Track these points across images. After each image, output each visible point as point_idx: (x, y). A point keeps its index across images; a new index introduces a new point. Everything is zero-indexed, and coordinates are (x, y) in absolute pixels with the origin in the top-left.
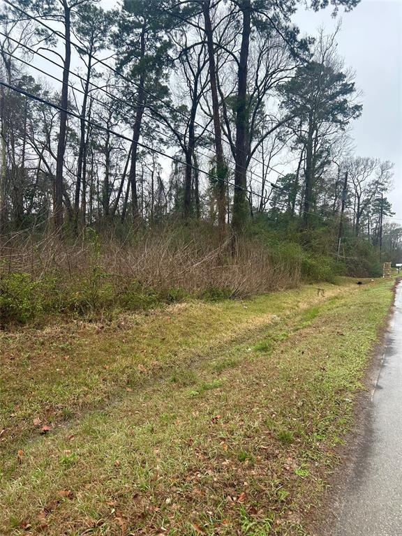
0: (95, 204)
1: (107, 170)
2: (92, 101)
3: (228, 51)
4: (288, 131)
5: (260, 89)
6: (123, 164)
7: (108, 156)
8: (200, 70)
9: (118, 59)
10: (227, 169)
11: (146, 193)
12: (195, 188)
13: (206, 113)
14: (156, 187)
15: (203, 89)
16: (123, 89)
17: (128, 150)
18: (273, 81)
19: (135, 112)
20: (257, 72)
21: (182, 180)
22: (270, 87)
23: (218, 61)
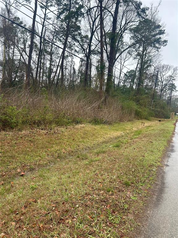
0: (45, 78)
1: (51, 63)
2: (45, 30)
3: (109, 11)
4: (133, 50)
5: (122, 30)
6: (58, 61)
7: (51, 56)
8: (95, 19)
9: (58, 12)
10: (104, 66)
11: (67, 74)
12: (89, 73)
13: (96, 39)
14: (72, 72)
15: (96, 28)
16: (60, 26)
17: (60, 54)
18: (128, 26)
19: (64, 37)
20: (121, 22)
21: (84, 69)
22: (126, 29)
23: (104, 16)
